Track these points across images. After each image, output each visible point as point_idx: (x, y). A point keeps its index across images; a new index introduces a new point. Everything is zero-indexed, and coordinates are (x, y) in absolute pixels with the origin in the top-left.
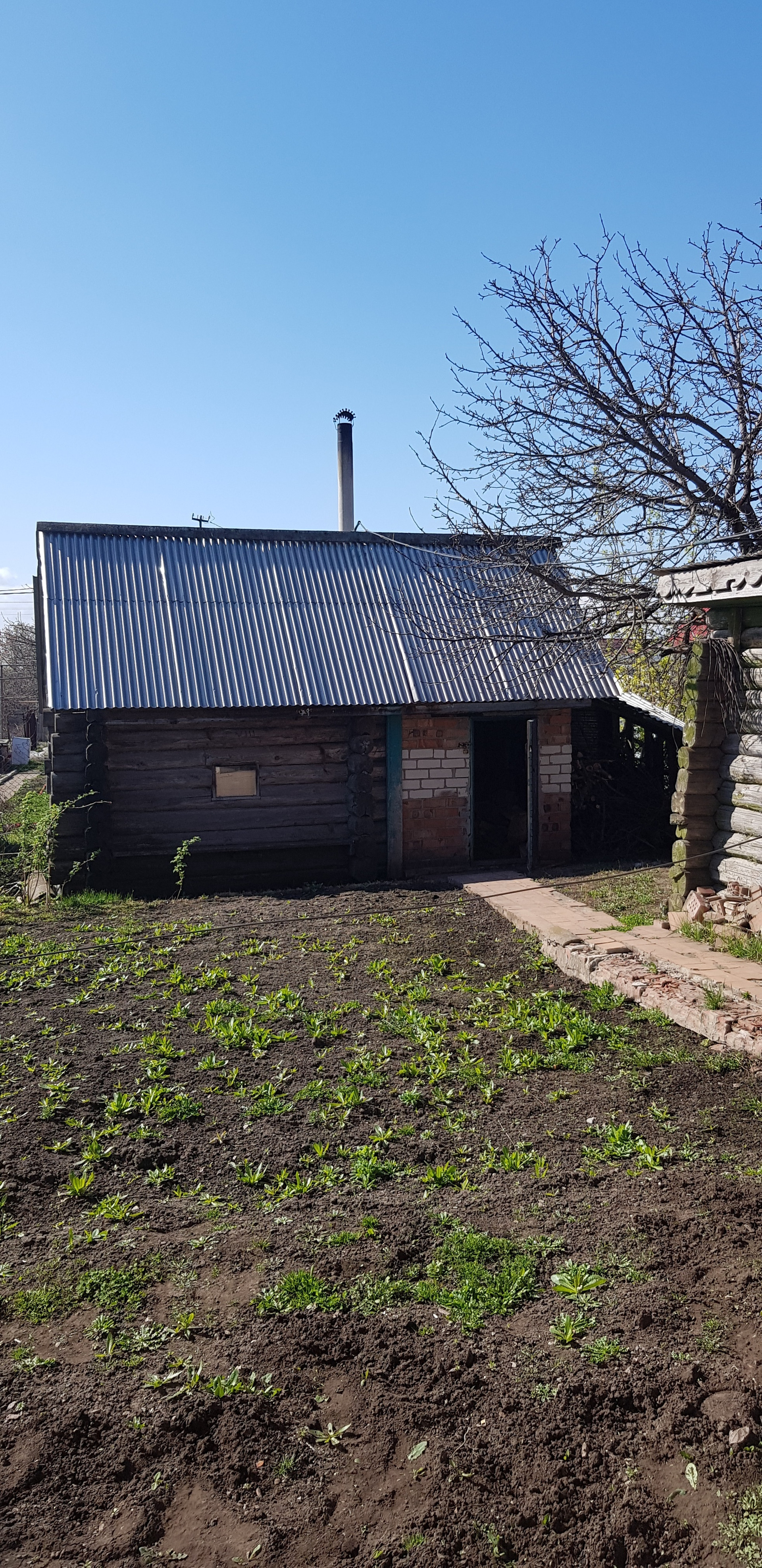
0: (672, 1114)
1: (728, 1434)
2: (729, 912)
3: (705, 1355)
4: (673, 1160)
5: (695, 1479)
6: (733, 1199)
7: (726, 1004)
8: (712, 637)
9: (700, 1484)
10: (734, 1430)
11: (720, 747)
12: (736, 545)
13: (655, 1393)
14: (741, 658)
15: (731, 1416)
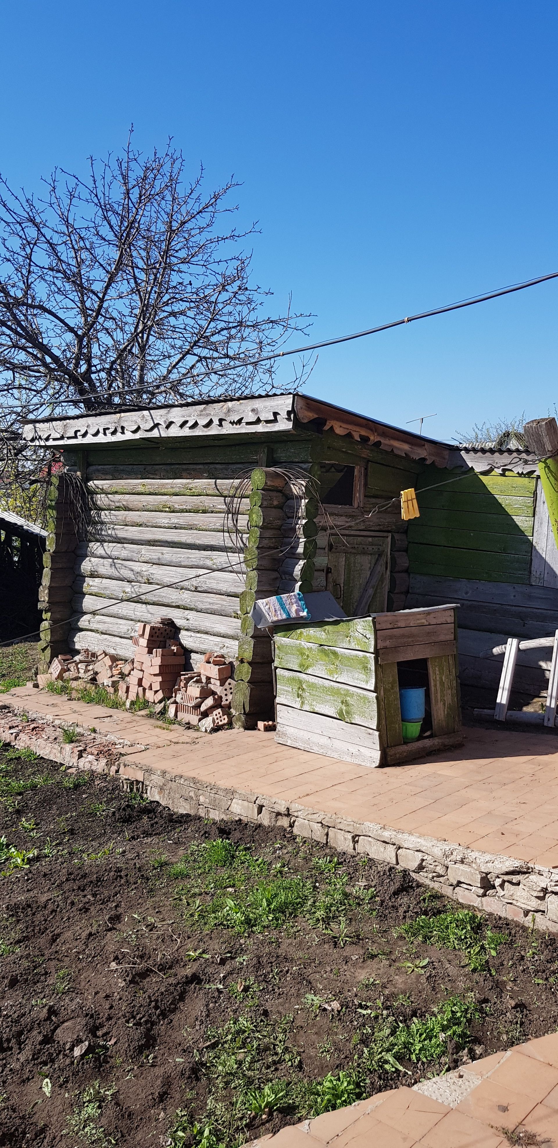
0: (37, 824)
1: (73, 1050)
2: (82, 671)
3: (58, 997)
4: (37, 859)
5: (50, 1089)
6: (80, 879)
7: (78, 738)
8: (65, 471)
9: (52, 1092)
10: (77, 1046)
11: (73, 552)
12: (82, 405)
13: (20, 1033)
14: (87, 487)
15: (75, 1037)
